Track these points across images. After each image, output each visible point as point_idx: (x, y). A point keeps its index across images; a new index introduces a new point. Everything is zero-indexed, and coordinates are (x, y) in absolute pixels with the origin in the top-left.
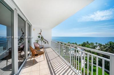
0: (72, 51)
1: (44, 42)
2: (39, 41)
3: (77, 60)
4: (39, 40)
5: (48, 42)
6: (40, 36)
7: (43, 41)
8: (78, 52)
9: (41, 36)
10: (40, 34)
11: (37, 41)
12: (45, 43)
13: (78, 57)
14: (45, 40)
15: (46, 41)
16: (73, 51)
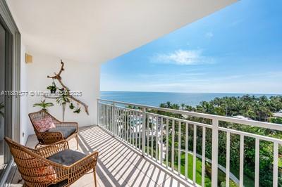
0: (138, 127)
1: (72, 107)
2: (52, 105)
3: (150, 145)
4: (54, 101)
5: (86, 107)
6: (59, 86)
7: (68, 105)
8: (150, 126)
9: (61, 87)
10: (58, 77)
11: (44, 105)
12: (78, 111)
13: (150, 138)
14: (78, 101)
15: (80, 105)
16: (141, 126)
